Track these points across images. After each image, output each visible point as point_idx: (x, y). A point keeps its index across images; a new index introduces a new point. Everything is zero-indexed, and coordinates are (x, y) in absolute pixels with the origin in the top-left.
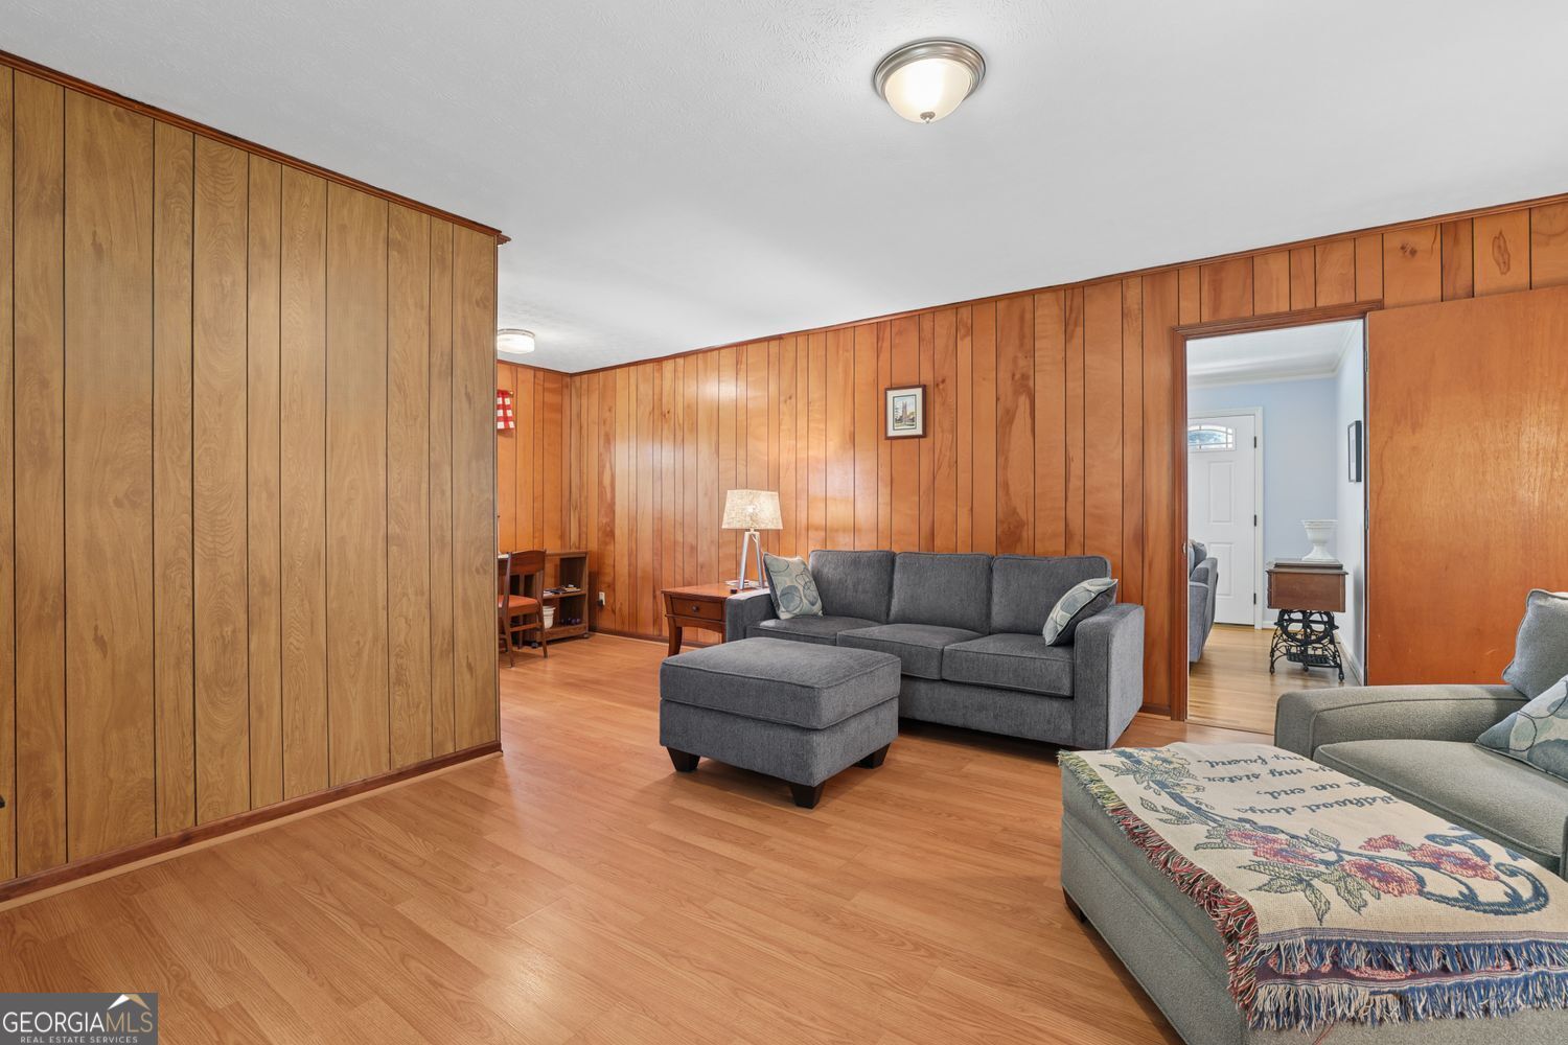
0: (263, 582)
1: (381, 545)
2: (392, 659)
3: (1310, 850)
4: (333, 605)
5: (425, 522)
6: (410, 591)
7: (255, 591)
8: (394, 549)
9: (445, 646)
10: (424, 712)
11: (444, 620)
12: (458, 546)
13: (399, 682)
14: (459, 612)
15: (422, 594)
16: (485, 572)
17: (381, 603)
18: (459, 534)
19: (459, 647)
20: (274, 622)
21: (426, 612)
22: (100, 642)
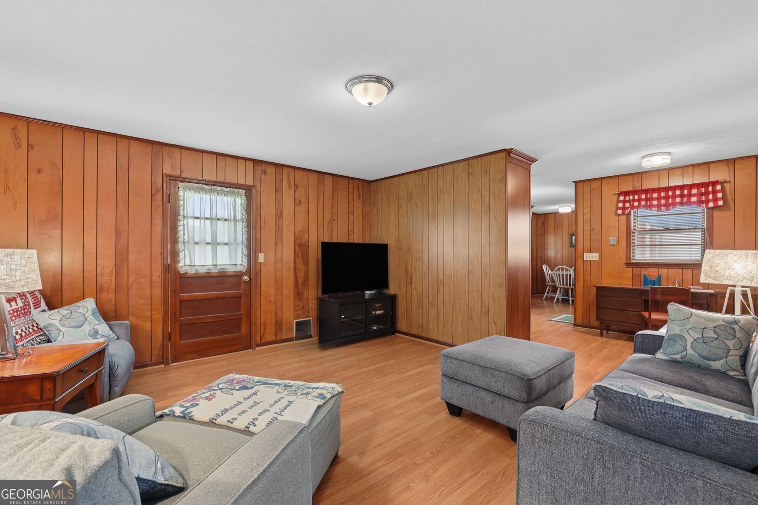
0: (440, 281)
1: (467, 272)
2: (469, 311)
3: (226, 385)
4: (455, 290)
5: (480, 266)
6: (475, 289)
7: (439, 283)
8: (470, 275)
9: (486, 312)
10: (479, 333)
11: (486, 302)
12: (491, 276)
13: (471, 319)
14: (491, 301)
15: (479, 291)
16: (502, 287)
17: (467, 292)
18: (491, 272)
19: (491, 313)
20: (442, 292)
21: (480, 298)
22: (416, 290)
